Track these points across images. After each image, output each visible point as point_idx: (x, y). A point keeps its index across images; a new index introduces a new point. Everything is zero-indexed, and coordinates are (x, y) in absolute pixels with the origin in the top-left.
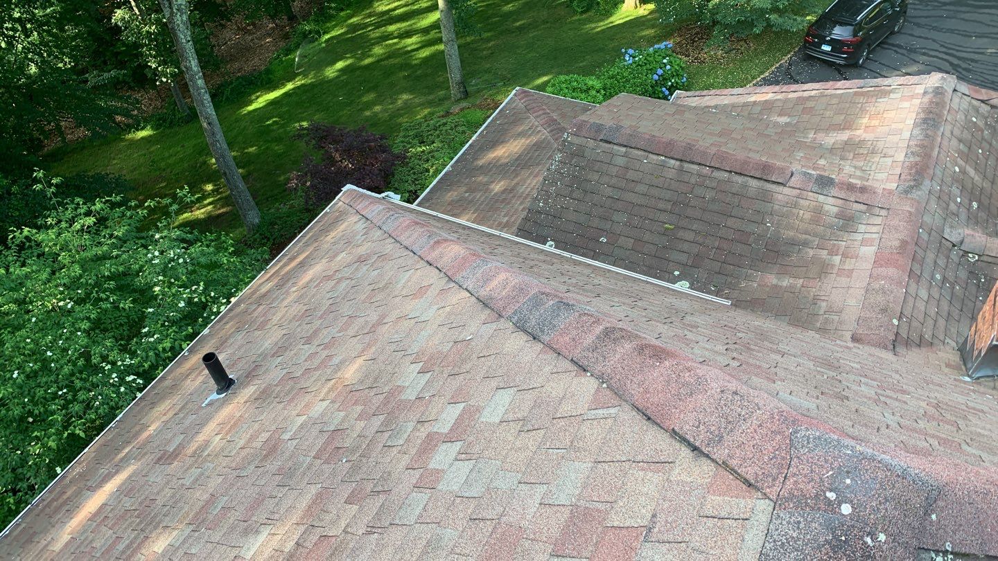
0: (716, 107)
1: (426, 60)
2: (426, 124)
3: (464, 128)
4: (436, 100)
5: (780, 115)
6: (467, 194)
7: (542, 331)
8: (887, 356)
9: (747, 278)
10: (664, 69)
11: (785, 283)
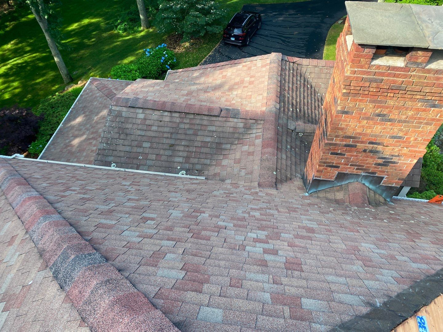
3: (73, 97)
7: (66, 283)
8: (273, 191)
10: (165, 56)
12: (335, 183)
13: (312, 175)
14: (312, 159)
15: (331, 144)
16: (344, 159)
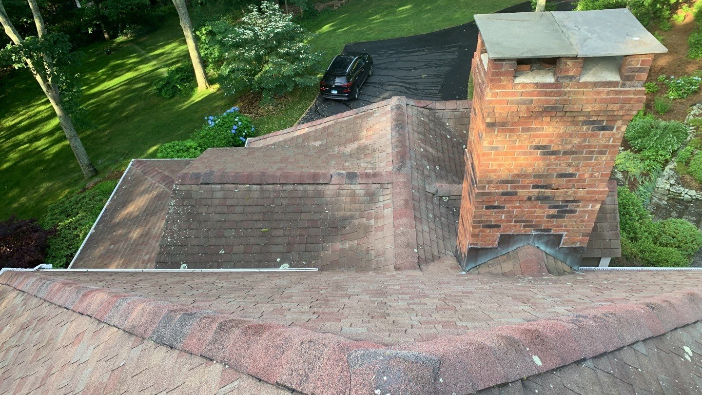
0: (274, 144)
1: (57, 154)
2: (68, 201)
3: (100, 197)
4: (73, 181)
5: (315, 141)
6: (112, 247)
7: (176, 340)
8: (417, 273)
9: (324, 249)
10: (237, 125)
11: (347, 245)
12: (499, 251)
13: (465, 243)
14: (464, 223)
15: (483, 194)
16: (505, 214)
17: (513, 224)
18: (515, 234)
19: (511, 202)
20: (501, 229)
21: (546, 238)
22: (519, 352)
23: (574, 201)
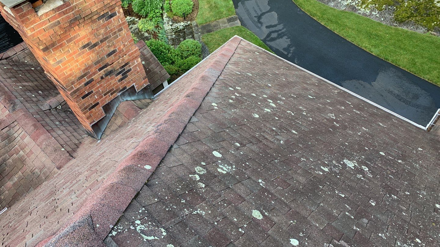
8: (73, 161)
11: (16, 179)
12: (108, 116)
13: (87, 125)
14: (78, 114)
15: (75, 92)
16: (95, 95)
17: (104, 97)
18: (109, 101)
19: (93, 86)
20: (100, 104)
21: (127, 93)
22: (136, 171)
23: (126, 64)
